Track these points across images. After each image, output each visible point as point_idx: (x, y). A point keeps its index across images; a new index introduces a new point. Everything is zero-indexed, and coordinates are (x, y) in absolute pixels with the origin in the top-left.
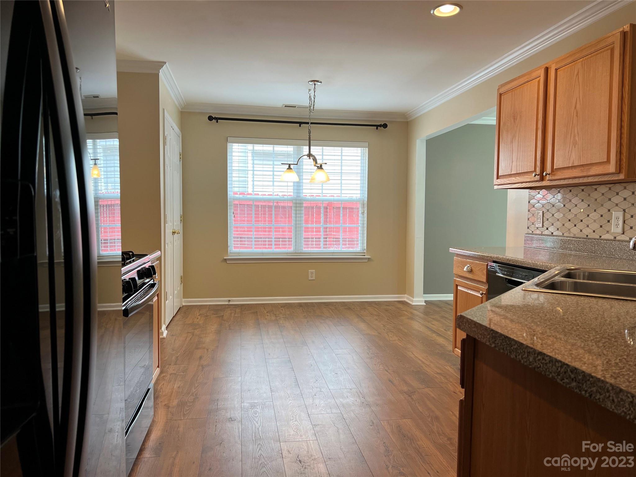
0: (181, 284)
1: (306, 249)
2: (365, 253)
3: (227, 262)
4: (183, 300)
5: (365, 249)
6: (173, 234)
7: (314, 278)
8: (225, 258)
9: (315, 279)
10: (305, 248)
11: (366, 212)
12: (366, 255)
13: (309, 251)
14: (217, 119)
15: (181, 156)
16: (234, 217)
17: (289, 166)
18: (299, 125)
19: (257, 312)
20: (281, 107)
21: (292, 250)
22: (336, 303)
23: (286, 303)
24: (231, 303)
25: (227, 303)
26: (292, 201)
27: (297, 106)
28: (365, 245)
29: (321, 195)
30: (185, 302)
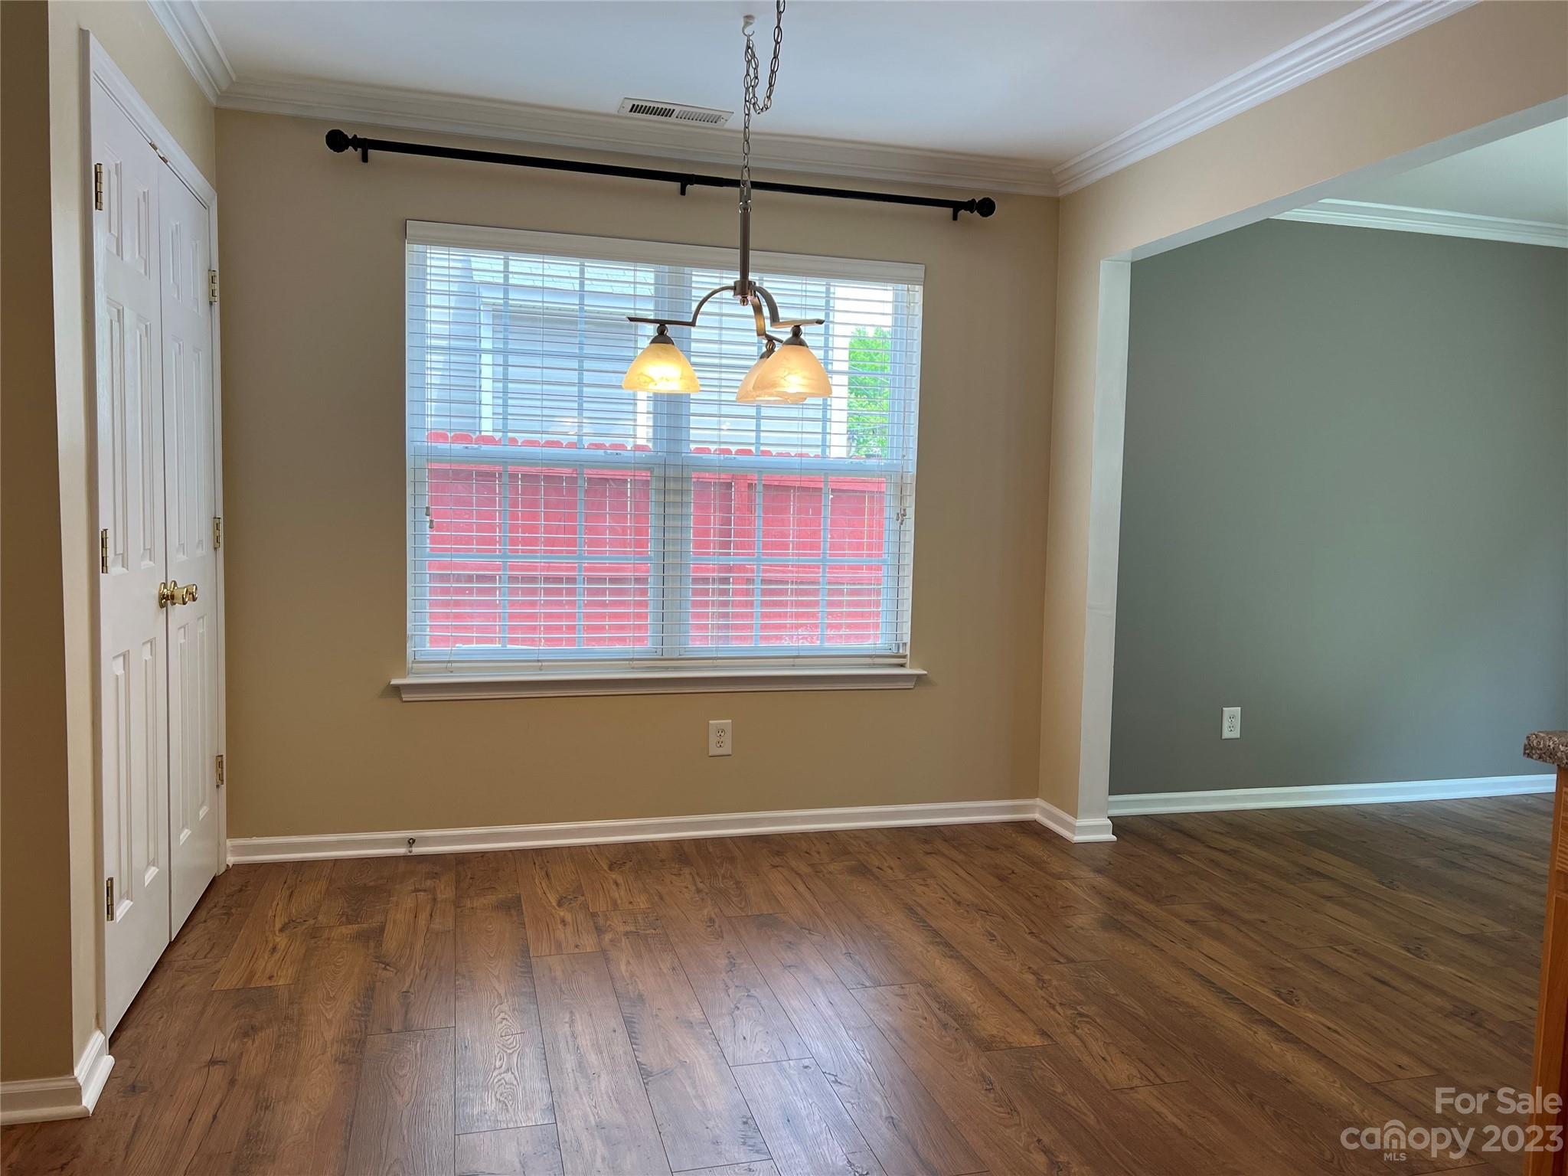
0: (218, 786)
1: (698, 645)
2: (904, 657)
3: (401, 699)
4: (229, 843)
5: (905, 644)
6: (162, 606)
7: (727, 749)
8: (394, 682)
9: (730, 753)
10: (694, 639)
11: (911, 512)
12: (908, 665)
13: (710, 650)
14: (365, 146)
15: (217, 287)
16: (431, 527)
17: (661, 332)
18: (677, 185)
19: (519, 899)
20: (613, 111)
21: (648, 645)
22: (805, 835)
23: (626, 844)
24: (417, 850)
25: (402, 851)
26: (649, 469)
27: (677, 109)
28: (907, 628)
29: (753, 448)
30: (237, 850)
